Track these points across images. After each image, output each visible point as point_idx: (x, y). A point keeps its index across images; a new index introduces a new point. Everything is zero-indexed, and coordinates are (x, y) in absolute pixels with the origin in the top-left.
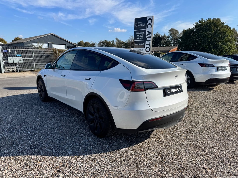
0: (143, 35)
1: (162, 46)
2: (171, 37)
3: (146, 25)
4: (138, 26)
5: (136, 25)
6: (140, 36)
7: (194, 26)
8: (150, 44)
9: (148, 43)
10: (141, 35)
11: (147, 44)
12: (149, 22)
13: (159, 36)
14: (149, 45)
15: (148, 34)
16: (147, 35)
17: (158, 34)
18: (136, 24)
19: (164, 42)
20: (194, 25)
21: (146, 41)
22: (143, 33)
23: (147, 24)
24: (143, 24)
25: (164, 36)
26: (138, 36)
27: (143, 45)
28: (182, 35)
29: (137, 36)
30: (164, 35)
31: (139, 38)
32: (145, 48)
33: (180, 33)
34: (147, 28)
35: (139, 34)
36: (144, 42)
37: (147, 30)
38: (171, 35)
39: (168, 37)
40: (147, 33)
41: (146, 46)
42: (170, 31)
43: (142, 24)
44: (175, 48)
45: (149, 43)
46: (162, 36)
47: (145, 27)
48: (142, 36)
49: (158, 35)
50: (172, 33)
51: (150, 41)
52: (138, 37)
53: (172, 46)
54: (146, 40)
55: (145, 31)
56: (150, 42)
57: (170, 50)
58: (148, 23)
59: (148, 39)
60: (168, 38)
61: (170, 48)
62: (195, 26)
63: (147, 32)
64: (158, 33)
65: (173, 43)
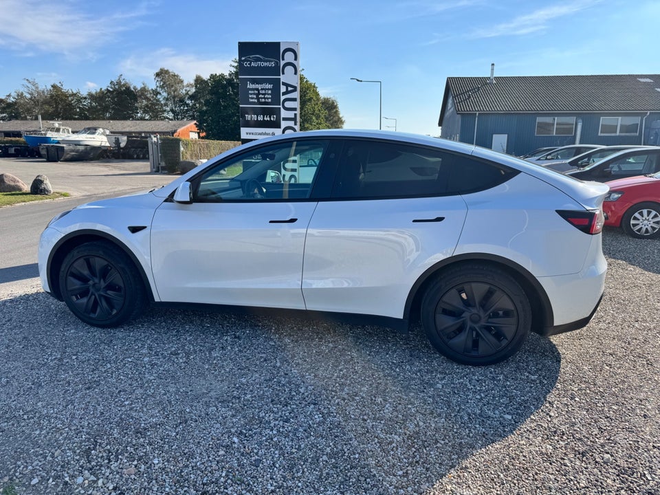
0: (270, 92)
1: (142, 119)
2: (165, 94)
3: (277, 65)
4: (253, 64)
5: (244, 61)
6: (262, 94)
7: (233, 70)
8: (294, 119)
9: (291, 114)
10: (264, 92)
11: (285, 119)
12: (289, 57)
13: (128, 88)
14: (293, 122)
15: (287, 92)
16: (284, 94)
17: (123, 83)
18: (243, 59)
19: (147, 106)
20: (231, 66)
21: (282, 109)
22: (270, 86)
23: (282, 63)
24: (270, 61)
25: (144, 90)
26: (254, 94)
27: (272, 119)
28: (193, 90)
29: (251, 94)
30: (143, 86)
31: (258, 100)
32: (280, 127)
33: (185, 83)
34: (283, 73)
35: (257, 89)
36: (277, 112)
37: (283, 78)
38: (162, 87)
39: (156, 93)
40: (283, 89)
41: (284, 124)
42: (157, 75)
43: (266, 61)
44: (189, 125)
45: (293, 117)
46: (135, 88)
47: (277, 70)
48: (268, 94)
49: (124, 85)
50: (164, 83)
51: (295, 109)
52: (255, 96)
53: (171, 117)
54: (281, 106)
55: (276, 83)
56: (295, 112)
57: (175, 131)
58: (283, 59)
59: (288, 104)
60: (156, 96)
61: (174, 125)
62: (235, 70)
63: (284, 84)
64: (123, 77)
65: (172, 111)
